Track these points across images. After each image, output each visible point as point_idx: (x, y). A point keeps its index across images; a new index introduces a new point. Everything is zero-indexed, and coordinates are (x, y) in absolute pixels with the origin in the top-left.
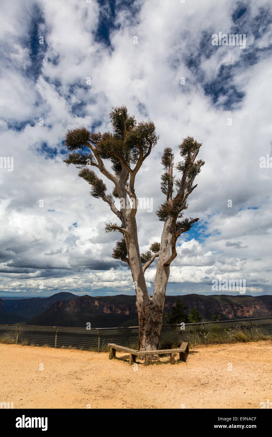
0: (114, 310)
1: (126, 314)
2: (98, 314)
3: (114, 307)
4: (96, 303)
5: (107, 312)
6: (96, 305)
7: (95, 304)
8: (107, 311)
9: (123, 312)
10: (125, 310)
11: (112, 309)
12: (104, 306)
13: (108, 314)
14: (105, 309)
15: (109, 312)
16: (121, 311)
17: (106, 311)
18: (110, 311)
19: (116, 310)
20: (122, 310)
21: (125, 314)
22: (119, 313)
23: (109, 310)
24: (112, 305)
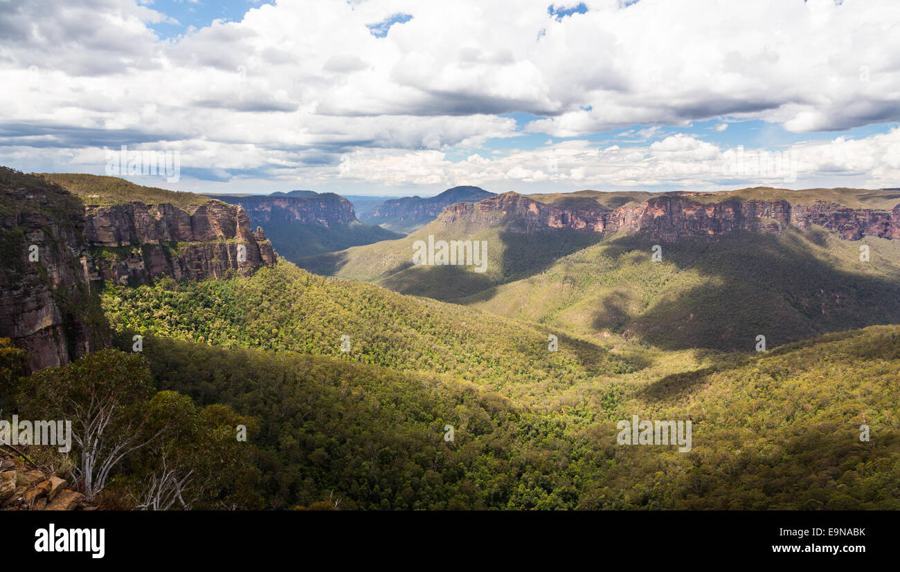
0: (570, 221)
1: (596, 230)
2: (537, 229)
3: (572, 215)
4: (533, 208)
5: (555, 226)
6: (533, 212)
7: (531, 210)
8: (556, 224)
9: (590, 226)
10: (595, 221)
11: (567, 219)
12: (548, 214)
13: (559, 229)
14: (552, 219)
15: (560, 226)
16: (585, 224)
17: (554, 223)
18: (563, 223)
19: (575, 222)
20: (587, 223)
21: (593, 230)
22: (583, 227)
23: (559, 221)
24: (566, 212)
